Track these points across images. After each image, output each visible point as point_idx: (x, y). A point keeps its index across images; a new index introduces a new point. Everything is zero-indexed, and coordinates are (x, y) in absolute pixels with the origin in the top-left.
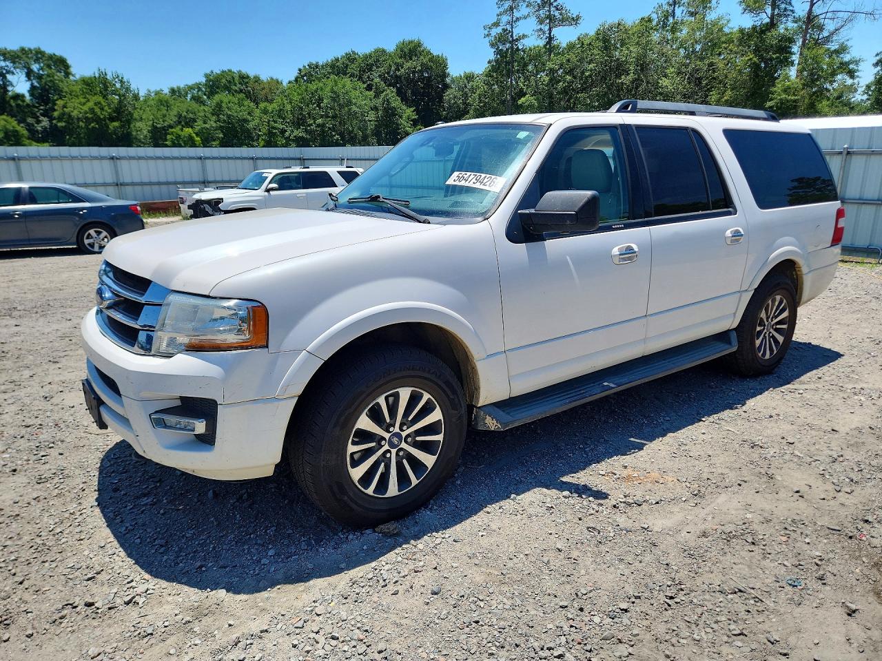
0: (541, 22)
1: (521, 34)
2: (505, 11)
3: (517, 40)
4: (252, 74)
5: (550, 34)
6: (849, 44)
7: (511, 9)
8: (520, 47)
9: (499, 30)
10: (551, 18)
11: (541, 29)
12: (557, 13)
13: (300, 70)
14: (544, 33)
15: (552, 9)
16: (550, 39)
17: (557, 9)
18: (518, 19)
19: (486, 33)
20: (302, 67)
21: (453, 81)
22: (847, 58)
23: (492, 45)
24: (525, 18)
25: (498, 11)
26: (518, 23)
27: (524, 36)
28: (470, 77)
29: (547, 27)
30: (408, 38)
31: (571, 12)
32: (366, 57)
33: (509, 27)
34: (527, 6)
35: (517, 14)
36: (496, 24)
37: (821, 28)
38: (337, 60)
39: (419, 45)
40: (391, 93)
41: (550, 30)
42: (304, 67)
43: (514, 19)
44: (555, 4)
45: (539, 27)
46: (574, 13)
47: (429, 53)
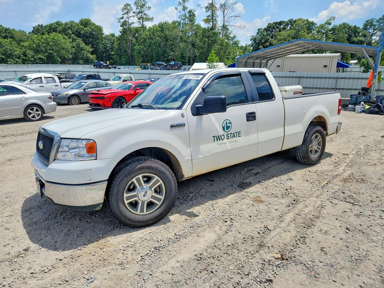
0: (139, 19)
1: (132, 22)
2: (125, 13)
3: (130, 25)
4: (11, 28)
5: (143, 24)
6: (236, 35)
7: (128, 13)
8: (132, 27)
9: (123, 20)
10: (143, 18)
11: (139, 22)
12: (145, 17)
13: (34, 27)
14: (140, 23)
15: (143, 15)
16: (143, 25)
17: (145, 15)
18: (130, 17)
19: (118, 21)
20: (35, 26)
21: (106, 36)
22: (236, 40)
23: (121, 26)
24: (134, 16)
25: (122, 13)
26: (131, 18)
27: (133, 23)
28: (113, 35)
29: (141, 21)
30: (84, 18)
31: (150, 16)
32: (66, 24)
33: (127, 20)
34: (133, 13)
35: (130, 15)
36: (122, 18)
37: (228, 29)
38: (52, 24)
39: (90, 21)
40: (80, 40)
41: (142, 22)
42: (36, 26)
43: (129, 17)
44: (144, 13)
45: (139, 21)
46: (151, 17)
47: (94, 24)
